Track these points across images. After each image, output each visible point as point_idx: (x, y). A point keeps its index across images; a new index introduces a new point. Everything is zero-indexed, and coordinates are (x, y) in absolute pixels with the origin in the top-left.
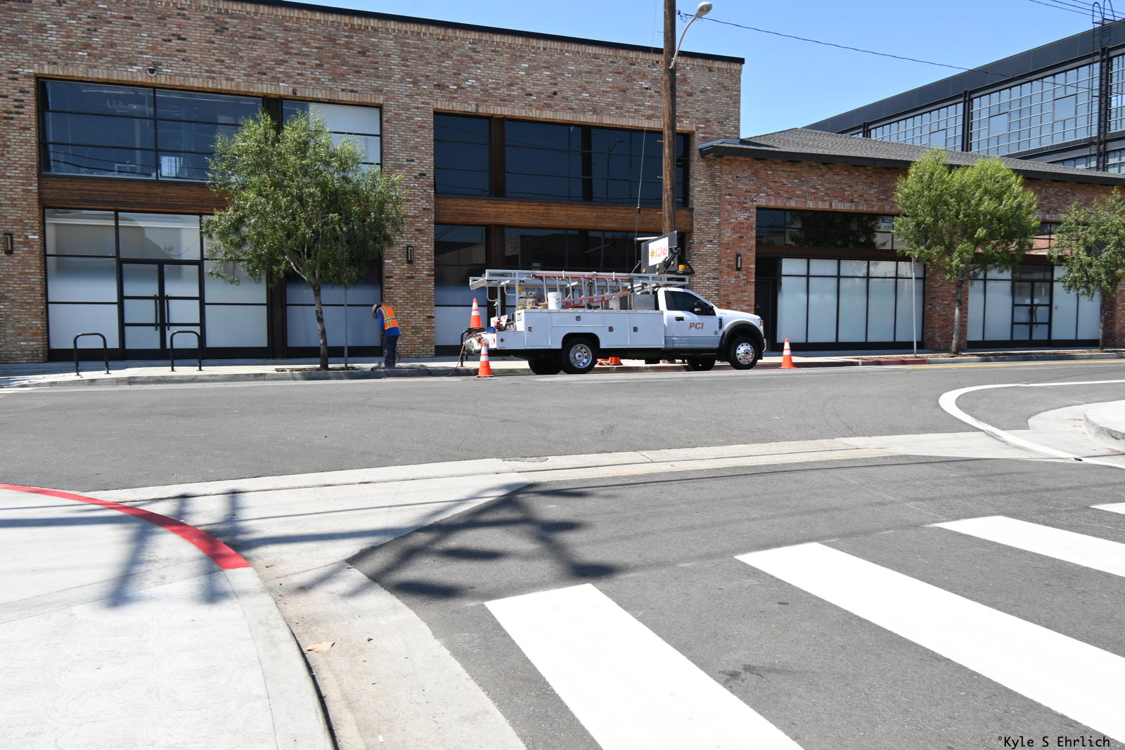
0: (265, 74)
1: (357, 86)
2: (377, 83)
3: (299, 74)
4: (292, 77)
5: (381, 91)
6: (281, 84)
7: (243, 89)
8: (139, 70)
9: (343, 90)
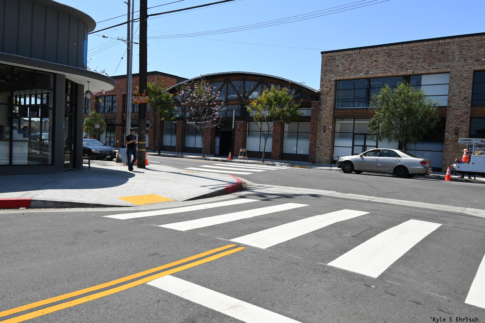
0: (403, 68)
1: (439, 66)
2: (447, 64)
3: (416, 66)
4: (413, 67)
5: (449, 66)
6: (409, 71)
7: (395, 74)
8: (363, 74)
9: (433, 69)
